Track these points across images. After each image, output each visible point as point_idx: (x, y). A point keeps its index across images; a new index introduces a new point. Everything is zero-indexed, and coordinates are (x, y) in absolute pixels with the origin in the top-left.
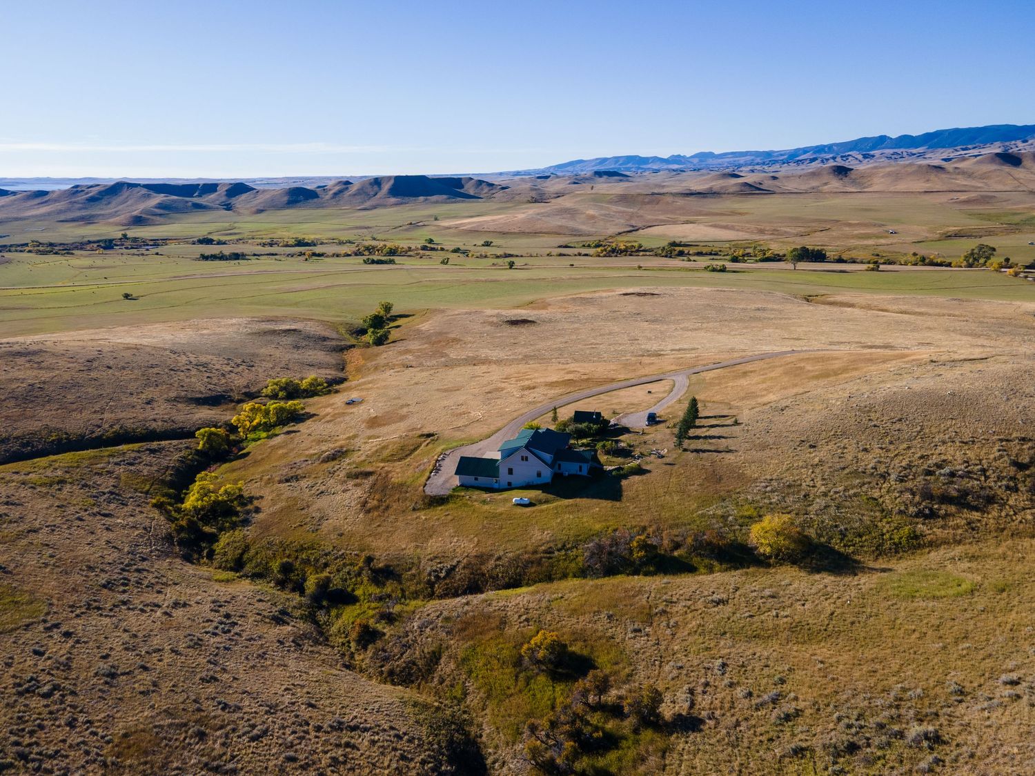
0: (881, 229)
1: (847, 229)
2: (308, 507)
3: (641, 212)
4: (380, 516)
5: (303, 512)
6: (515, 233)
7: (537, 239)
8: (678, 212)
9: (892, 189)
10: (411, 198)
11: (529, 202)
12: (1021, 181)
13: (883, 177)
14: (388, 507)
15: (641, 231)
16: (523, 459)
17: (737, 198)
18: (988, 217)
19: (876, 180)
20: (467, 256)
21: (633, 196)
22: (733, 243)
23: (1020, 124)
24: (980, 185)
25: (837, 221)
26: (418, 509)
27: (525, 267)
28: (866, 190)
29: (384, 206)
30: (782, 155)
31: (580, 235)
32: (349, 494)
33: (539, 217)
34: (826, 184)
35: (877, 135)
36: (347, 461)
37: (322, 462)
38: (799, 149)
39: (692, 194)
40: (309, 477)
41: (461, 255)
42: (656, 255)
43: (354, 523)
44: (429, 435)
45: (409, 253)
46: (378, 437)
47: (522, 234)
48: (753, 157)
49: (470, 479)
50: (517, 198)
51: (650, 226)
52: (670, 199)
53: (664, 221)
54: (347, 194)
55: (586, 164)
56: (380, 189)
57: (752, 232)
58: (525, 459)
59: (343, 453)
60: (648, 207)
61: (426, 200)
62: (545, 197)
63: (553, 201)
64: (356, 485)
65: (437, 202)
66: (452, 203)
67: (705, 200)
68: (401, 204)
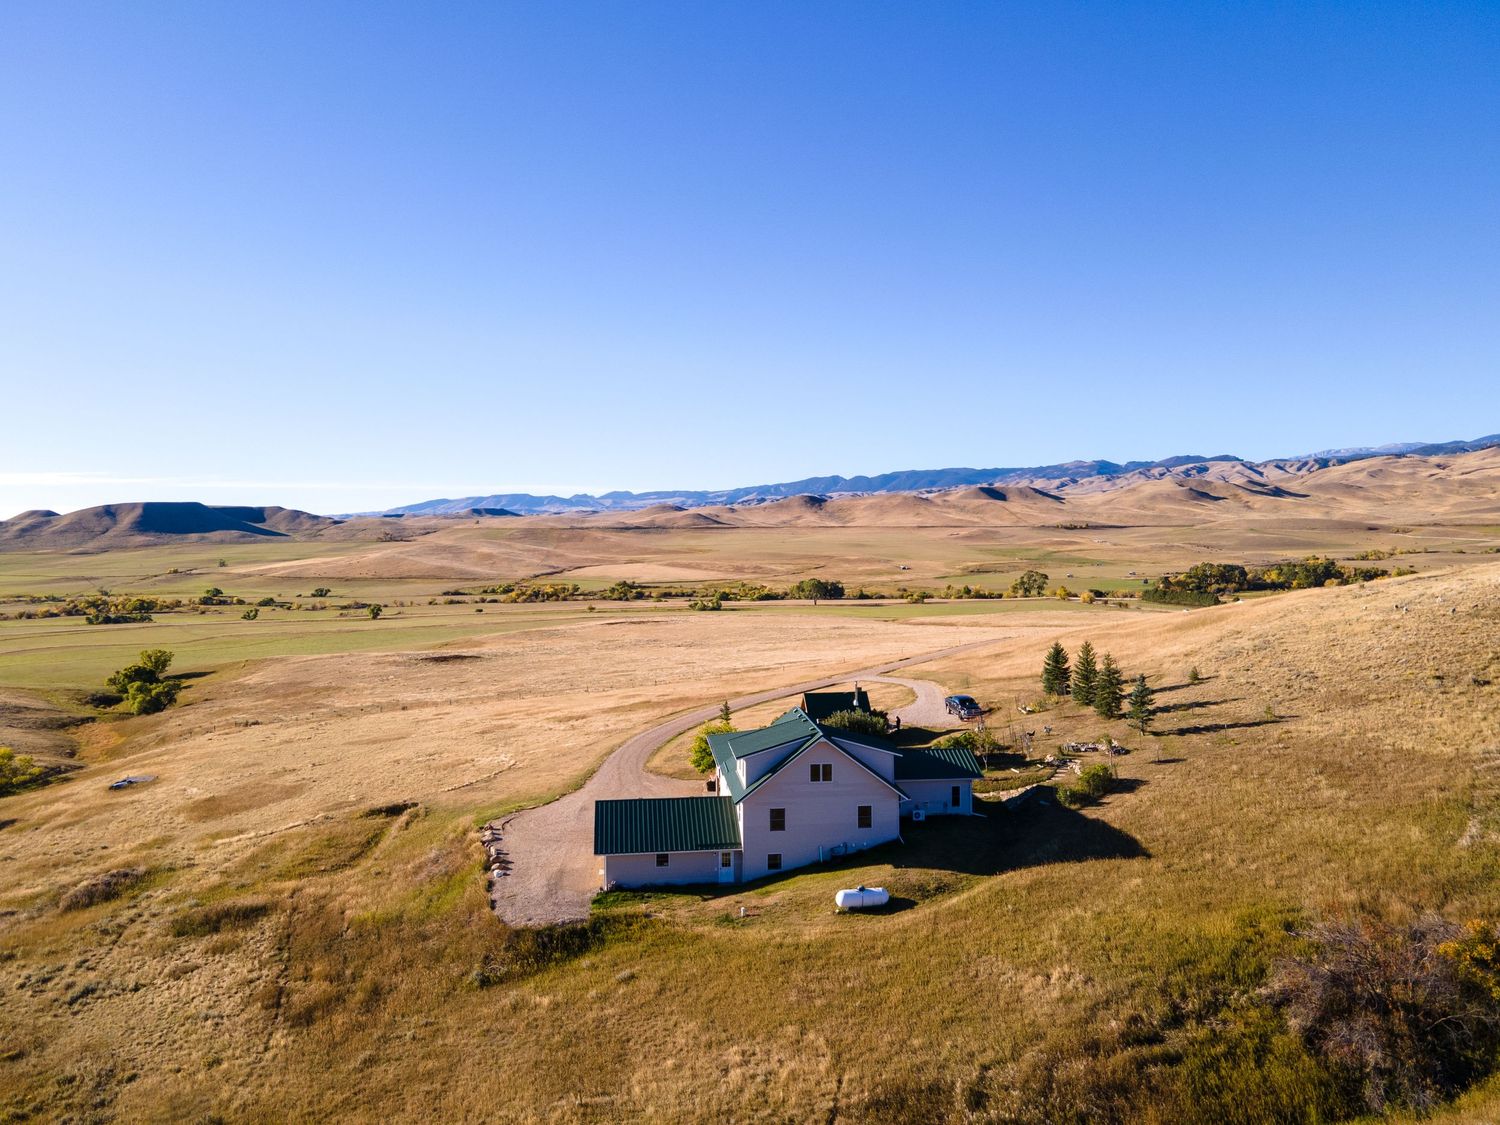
0: (889, 565)
1: (847, 565)
2: (40, 1045)
3: (559, 551)
4: (361, 1027)
5: (21, 1067)
6: (366, 579)
7: (404, 587)
8: (614, 550)
9: (879, 523)
10: (174, 536)
11: (380, 540)
12: (1019, 515)
13: (864, 509)
14: (376, 994)
15: (567, 574)
16: (815, 776)
17: (690, 534)
18: (1003, 553)
19: (857, 513)
20: (289, 608)
21: (543, 530)
22: (707, 583)
23: (979, 467)
24: (976, 520)
25: (832, 557)
26: (501, 981)
27: (400, 616)
28: (849, 525)
29: (124, 548)
30: (719, 496)
31: (474, 579)
32: (197, 981)
33: (402, 556)
34: (799, 518)
35: (829, 475)
36: (160, 894)
37: (69, 909)
38: (738, 491)
39: (627, 529)
40: (26, 955)
41: (278, 609)
42: (604, 598)
43: (256, 1073)
44: (395, 811)
45: (177, 609)
46: (241, 832)
47: (379, 579)
48: (683, 499)
49: (641, 864)
50: (361, 535)
51: (580, 568)
52: (599, 535)
53: (597, 561)
54: (47, 530)
55: (452, 505)
56: (115, 523)
57: (727, 571)
58: (820, 773)
59: (139, 879)
60: (568, 544)
61: (203, 538)
62: (406, 534)
63: (420, 538)
64: (217, 950)
65: (222, 542)
66: (251, 543)
67: (648, 536)
68: (156, 545)
